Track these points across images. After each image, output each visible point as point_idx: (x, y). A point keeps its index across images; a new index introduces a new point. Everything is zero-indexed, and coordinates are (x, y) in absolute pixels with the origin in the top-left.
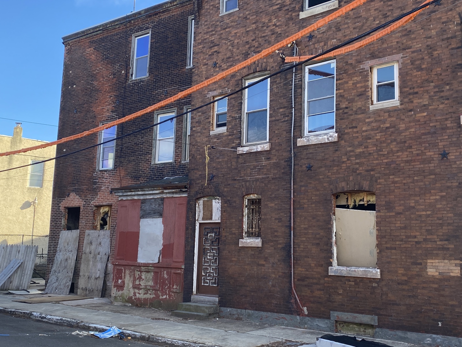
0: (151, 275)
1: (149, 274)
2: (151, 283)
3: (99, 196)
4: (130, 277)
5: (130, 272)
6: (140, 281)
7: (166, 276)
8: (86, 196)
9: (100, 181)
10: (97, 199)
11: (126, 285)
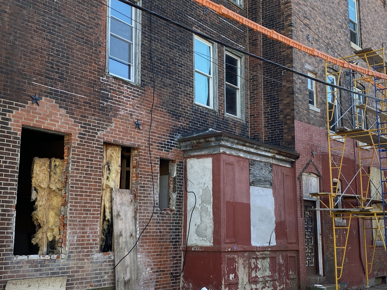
0: (267, 263)
1: (265, 261)
2: (268, 273)
3: (113, 125)
4: (244, 268)
5: (244, 261)
6: (256, 272)
7: (281, 261)
8: (85, 117)
9: (116, 97)
10: (111, 129)
11: (240, 281)
